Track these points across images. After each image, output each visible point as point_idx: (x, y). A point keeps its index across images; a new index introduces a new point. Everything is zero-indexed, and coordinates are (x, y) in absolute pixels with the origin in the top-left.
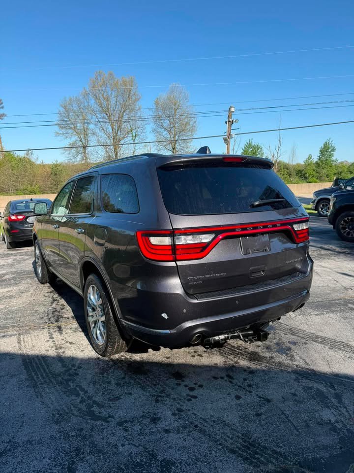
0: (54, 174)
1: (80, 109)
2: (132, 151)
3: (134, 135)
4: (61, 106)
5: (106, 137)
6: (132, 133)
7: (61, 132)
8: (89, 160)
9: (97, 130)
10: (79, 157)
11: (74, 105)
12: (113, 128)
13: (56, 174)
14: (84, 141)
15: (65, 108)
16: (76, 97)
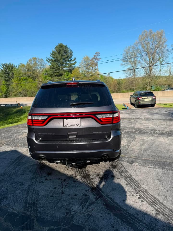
0: (118, 84)
1: (133, 51)
2: (159, 70)
3: (161, 61)
4: (125, 51)
5: (146, 63)
6: (160, 60)
7: (123, 64)
8: (136, 76)
9: (141, 61)
10: (132, 75)
11: (130, 50)
12: (150, 59)
13: (119, 84)
14: (134, 67)
15: (126, 51)
16: (132, 46)
